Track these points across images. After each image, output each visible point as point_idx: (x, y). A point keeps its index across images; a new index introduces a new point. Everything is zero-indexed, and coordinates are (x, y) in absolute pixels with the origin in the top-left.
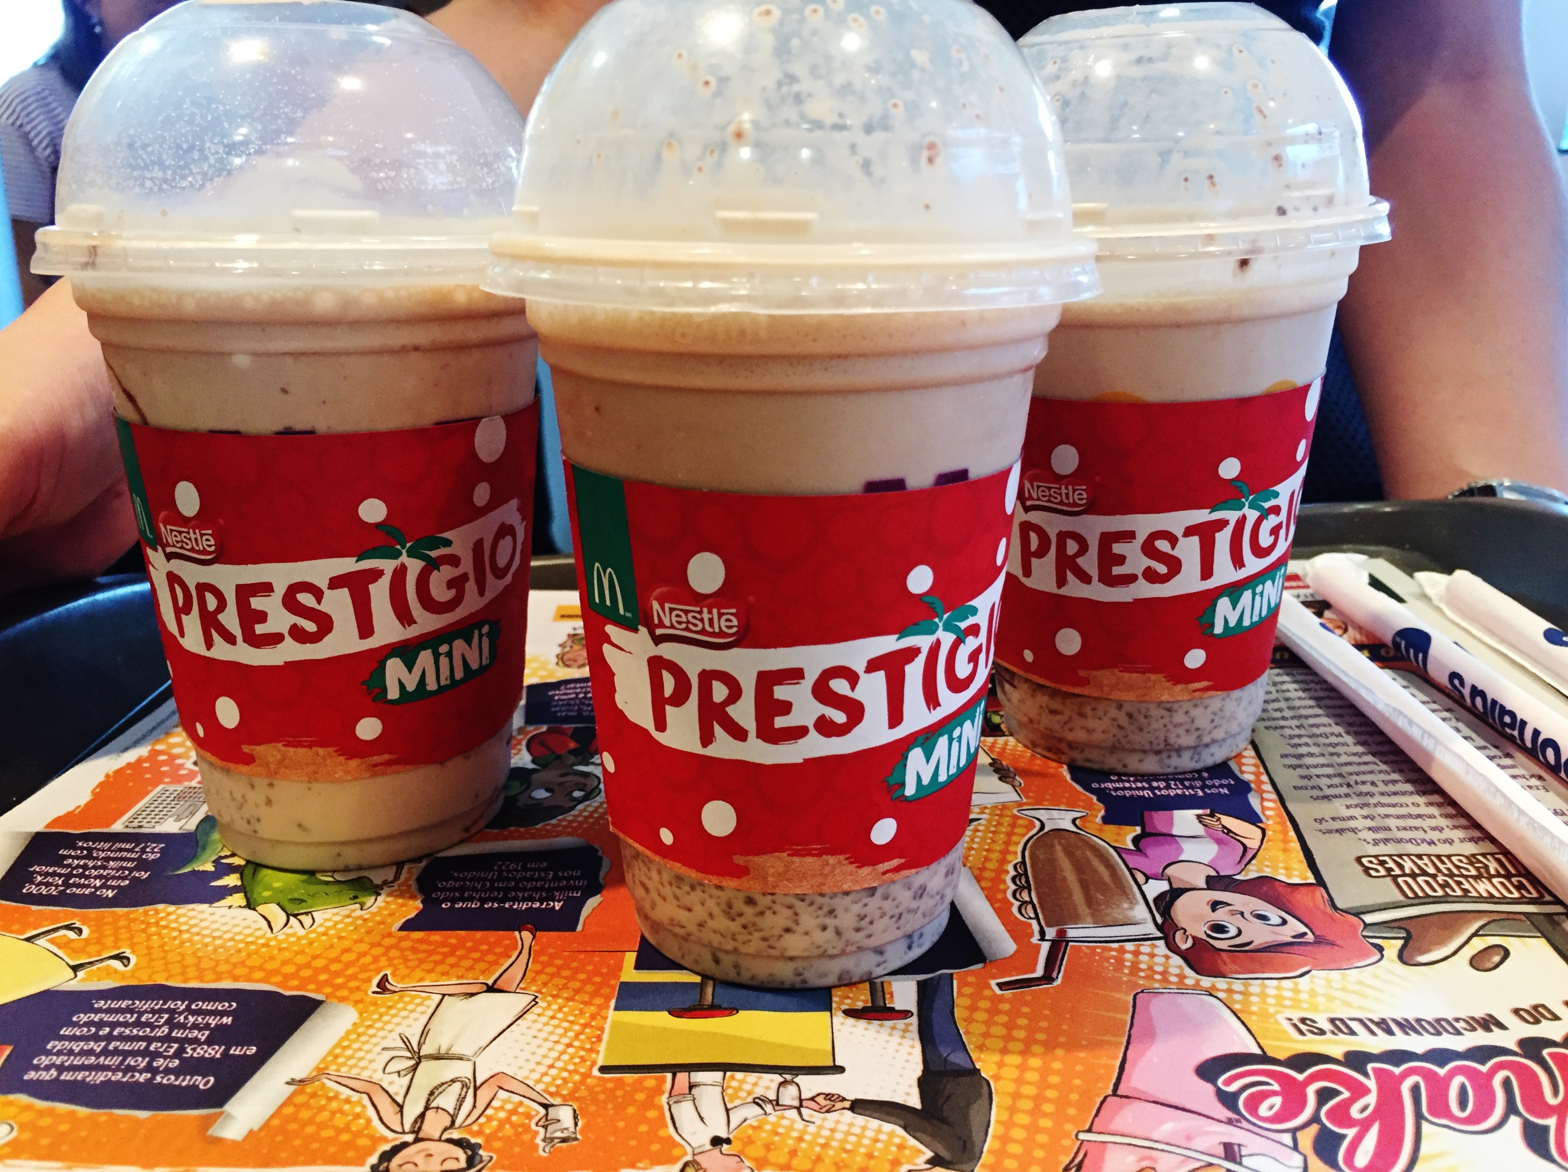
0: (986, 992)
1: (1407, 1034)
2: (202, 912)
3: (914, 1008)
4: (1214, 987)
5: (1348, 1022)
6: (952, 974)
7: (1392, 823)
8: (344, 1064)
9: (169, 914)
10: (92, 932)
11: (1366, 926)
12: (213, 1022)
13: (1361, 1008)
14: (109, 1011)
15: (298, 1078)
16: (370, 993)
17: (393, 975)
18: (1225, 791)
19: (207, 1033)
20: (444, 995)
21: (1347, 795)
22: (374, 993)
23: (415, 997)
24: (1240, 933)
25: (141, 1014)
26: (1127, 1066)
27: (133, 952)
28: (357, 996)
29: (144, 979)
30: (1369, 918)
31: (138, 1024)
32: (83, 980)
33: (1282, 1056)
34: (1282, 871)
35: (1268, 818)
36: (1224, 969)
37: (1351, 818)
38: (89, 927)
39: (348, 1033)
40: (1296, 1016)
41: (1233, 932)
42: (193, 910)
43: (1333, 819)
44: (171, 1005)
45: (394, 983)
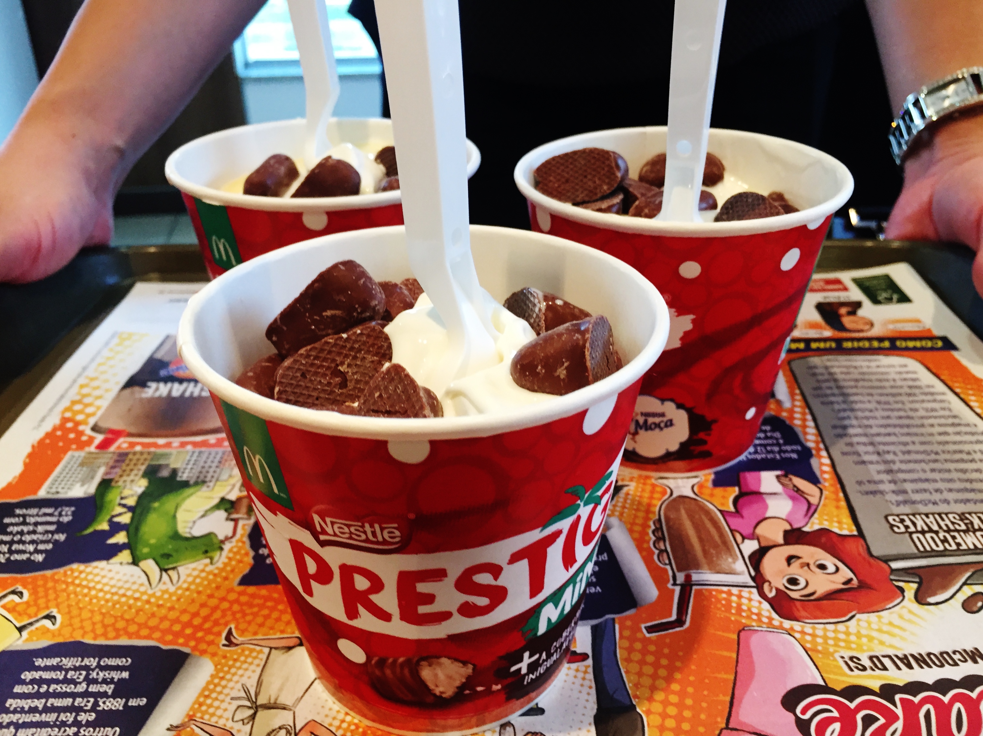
0: (639, 635)
1: (922, 667)
2: (102, 569)
3: (589, 652)
4: (792, 629)
5: (882, 659)
6: (613, 620)
7: (909, 486)
8: (206, 712)
9: (81, 572)
10: (30, 595)
11: (893, 571)
12: (116, 675)
13: (891, 646)
14: (47, 668)
15: (175, 724)
16: (221, 646)
17: (236, 628)
18: (794, 456)
19: (112, 686)
20: (271, 648)
21: (878, 462)
22: (224, 645)
23: (252, 651)
24: (807, 583)
25: (67, 671)
26: (735, 701)
27: (59, 612)
28: (212, 649)
29: (66, 637)
30: (895, 565)
31: (66, 681)
32: (27, 640)
33: (838, 688)
34: (836, 524)
35: (825, 480)
36: (797, 614)
37: (881, 482)
38: (28, 590)
39: (208, 683)
40: (847, 654)
41: (802, 583)
42: (96, 567)
43: (869, 482)
44: (86, 662)
45: (237, 638)
